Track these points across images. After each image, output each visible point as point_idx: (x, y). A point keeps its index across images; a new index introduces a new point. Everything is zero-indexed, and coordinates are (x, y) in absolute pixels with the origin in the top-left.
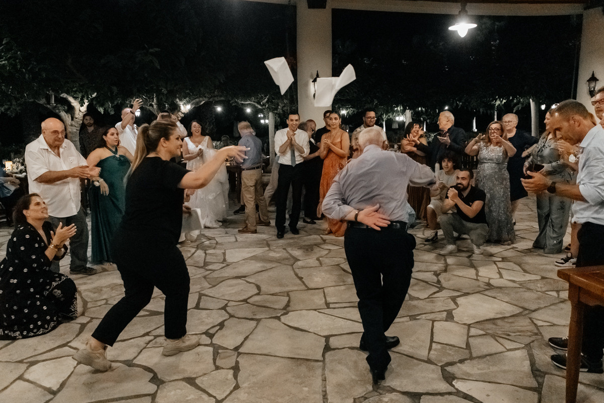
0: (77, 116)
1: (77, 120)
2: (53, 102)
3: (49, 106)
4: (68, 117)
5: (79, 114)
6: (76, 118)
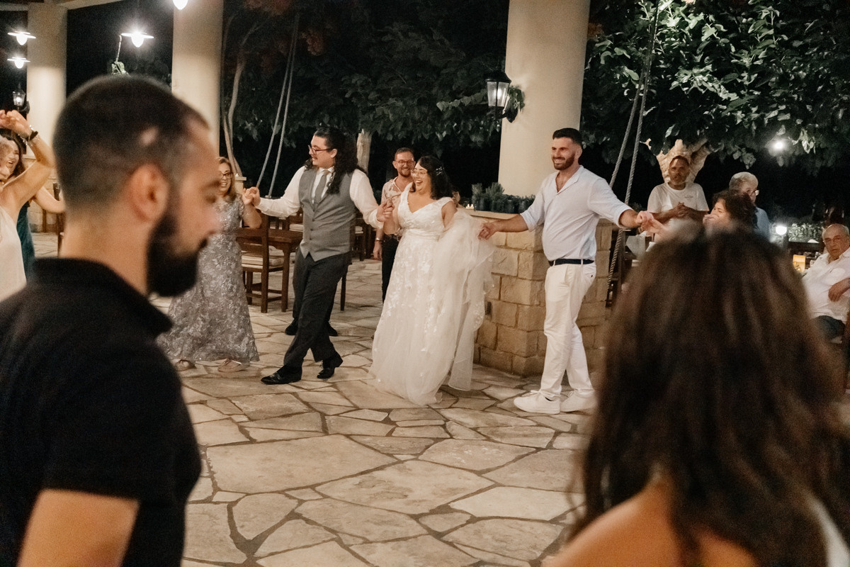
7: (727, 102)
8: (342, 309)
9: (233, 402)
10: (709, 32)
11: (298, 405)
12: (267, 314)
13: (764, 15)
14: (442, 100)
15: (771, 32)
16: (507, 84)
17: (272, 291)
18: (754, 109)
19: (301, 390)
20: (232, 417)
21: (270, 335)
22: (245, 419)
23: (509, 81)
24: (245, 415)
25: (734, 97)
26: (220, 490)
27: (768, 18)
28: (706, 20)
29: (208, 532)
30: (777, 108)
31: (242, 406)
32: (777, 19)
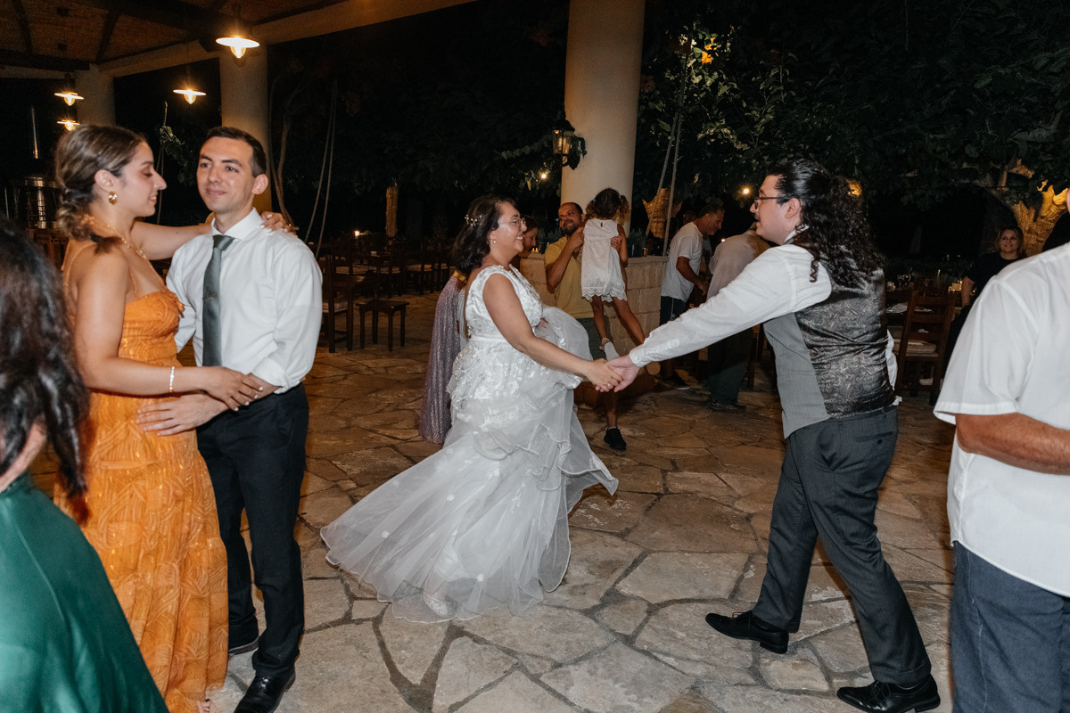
0: (1044, 213)
1: (1043, 220)
2: (1003, 185)
3: (994, 192)
4: (1028, 214)
5: (1049, 209)
6: (1043, 217)
7: (741, 151)
8: (402, 345)
9: (334, 462)
10: (723, 89)
11: (402, 460)
12: (336, 354)
13: (773, 73)
14: (506, 150)
15: (782, 88)
16: (568, 133)
17: (338, 332)
18: (766, 158)
19: (398, 441)
20: (339, 483)
21: (345, 377)
22: (353, 485)
23: (573, 130)
24: (351, 479)
25: (746, 147)
26: (356, 599)
27: (777, 76)
28: (720, 79)
29: (361, 677)
30: (786, 156)
31: (346, 467)
32: (785, 77)
